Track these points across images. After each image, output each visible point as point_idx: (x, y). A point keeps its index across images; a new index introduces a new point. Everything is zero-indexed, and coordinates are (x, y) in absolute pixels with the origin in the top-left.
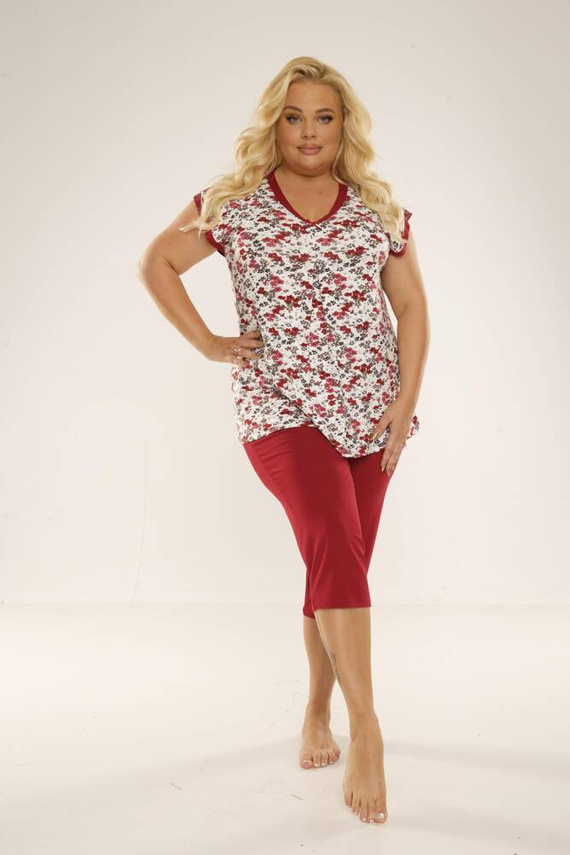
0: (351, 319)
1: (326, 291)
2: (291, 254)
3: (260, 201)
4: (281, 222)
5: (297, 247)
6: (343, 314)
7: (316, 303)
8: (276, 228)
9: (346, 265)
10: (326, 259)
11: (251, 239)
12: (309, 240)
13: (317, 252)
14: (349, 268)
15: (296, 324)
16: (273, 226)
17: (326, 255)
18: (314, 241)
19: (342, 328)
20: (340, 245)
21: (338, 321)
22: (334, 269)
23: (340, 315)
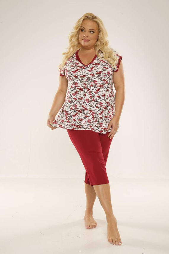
0: (100, 93)
1: (91, 85)
2: (80, 75)
3: (72, 60)
4: (77, 66)
5: (82, 73)
6: (97, 92)
7: (88, 90)
8: (76, 68)
9: (97, 77)
10: (90, 76)
11: (69, 72)
12: (85, 71)
13: (88, 74)
14: (98, 78)
15: (82, 96)
16: (75, 67)
17: (90, 75)
18: (87, 71)
19: (98, 96)
20: (94, 71)
21: (96, 94)
22: (93, 79)
23: (96, 93)
